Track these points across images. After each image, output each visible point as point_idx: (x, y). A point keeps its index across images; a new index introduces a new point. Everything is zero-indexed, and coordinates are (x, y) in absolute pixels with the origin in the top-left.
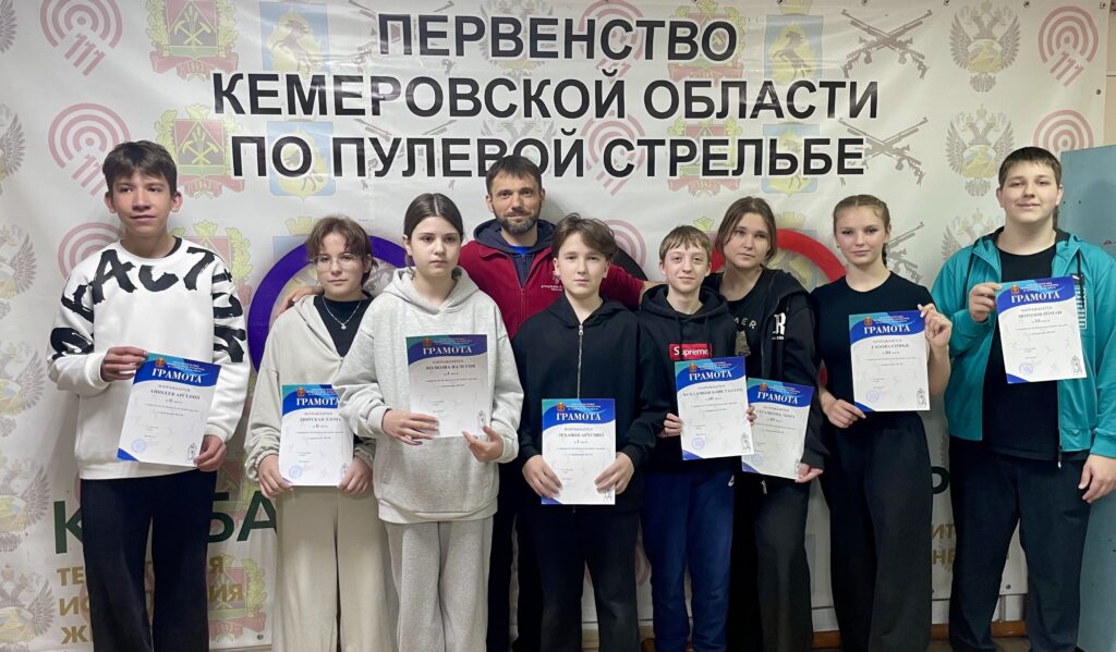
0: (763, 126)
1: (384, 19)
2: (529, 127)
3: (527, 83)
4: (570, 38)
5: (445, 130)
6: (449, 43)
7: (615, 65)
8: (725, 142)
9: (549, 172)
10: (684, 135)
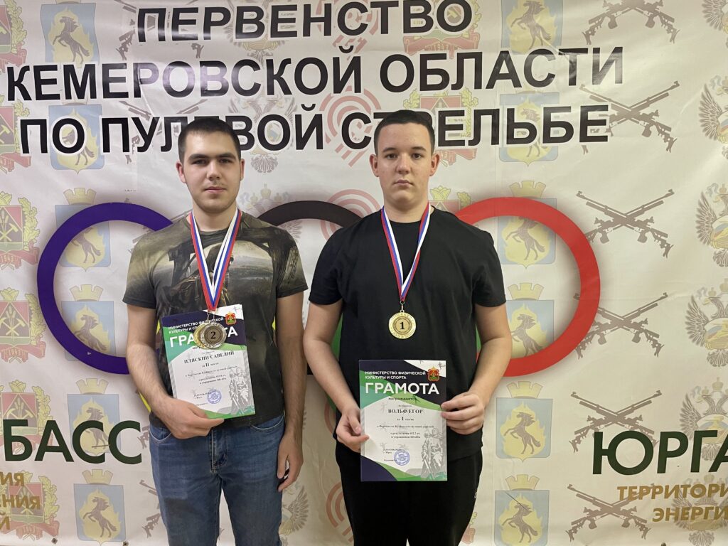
0: (499, 97)
2: (272, 103)
3: (270, 64)
4: (308, 20)
5: (197, 108)
6: (197, 30)
7: (351, 41)
8: (461, 113)
9: (291, 145)
10: (418, 107)
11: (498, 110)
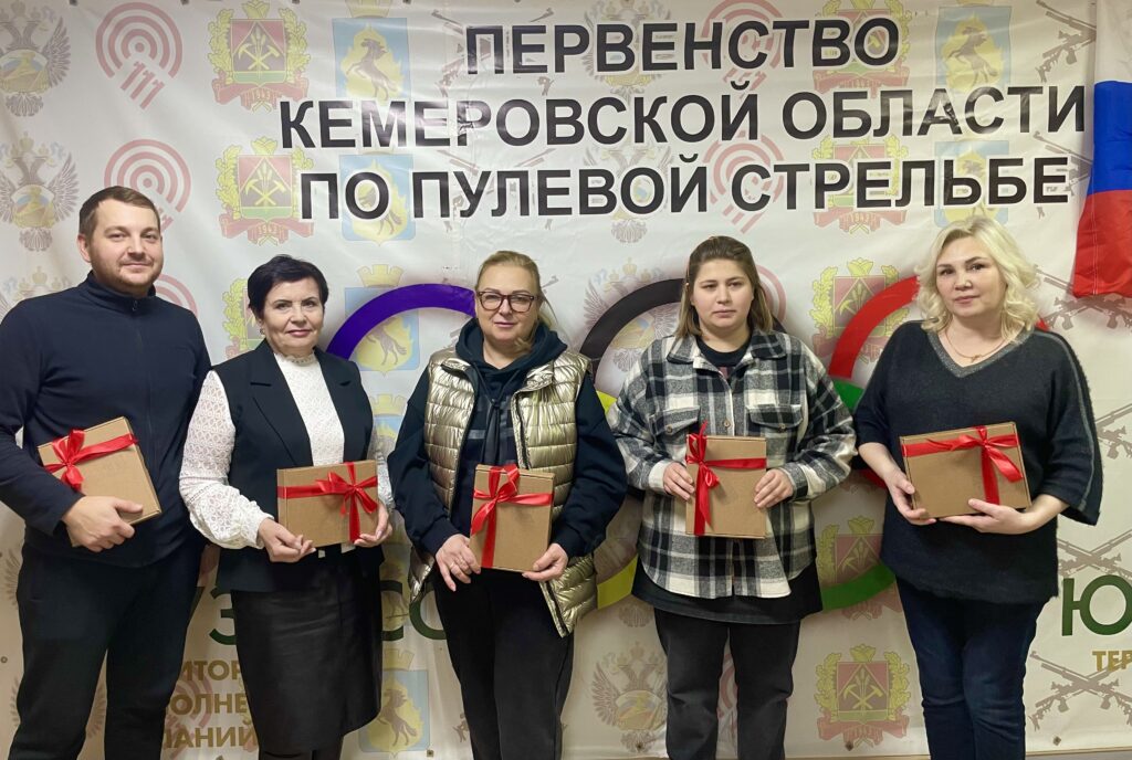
0: (933, 146)
1: (472, 34)
2: (641, 154)
3: (639, 102)
4: (691, 46)
5: (542, 160)
6: (548, 58)
7: (747, 75)
8: (887, 165)
9: (665, 207)
10: (832, 158)
11: (933, 162)
